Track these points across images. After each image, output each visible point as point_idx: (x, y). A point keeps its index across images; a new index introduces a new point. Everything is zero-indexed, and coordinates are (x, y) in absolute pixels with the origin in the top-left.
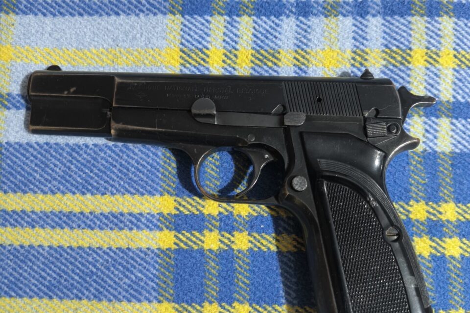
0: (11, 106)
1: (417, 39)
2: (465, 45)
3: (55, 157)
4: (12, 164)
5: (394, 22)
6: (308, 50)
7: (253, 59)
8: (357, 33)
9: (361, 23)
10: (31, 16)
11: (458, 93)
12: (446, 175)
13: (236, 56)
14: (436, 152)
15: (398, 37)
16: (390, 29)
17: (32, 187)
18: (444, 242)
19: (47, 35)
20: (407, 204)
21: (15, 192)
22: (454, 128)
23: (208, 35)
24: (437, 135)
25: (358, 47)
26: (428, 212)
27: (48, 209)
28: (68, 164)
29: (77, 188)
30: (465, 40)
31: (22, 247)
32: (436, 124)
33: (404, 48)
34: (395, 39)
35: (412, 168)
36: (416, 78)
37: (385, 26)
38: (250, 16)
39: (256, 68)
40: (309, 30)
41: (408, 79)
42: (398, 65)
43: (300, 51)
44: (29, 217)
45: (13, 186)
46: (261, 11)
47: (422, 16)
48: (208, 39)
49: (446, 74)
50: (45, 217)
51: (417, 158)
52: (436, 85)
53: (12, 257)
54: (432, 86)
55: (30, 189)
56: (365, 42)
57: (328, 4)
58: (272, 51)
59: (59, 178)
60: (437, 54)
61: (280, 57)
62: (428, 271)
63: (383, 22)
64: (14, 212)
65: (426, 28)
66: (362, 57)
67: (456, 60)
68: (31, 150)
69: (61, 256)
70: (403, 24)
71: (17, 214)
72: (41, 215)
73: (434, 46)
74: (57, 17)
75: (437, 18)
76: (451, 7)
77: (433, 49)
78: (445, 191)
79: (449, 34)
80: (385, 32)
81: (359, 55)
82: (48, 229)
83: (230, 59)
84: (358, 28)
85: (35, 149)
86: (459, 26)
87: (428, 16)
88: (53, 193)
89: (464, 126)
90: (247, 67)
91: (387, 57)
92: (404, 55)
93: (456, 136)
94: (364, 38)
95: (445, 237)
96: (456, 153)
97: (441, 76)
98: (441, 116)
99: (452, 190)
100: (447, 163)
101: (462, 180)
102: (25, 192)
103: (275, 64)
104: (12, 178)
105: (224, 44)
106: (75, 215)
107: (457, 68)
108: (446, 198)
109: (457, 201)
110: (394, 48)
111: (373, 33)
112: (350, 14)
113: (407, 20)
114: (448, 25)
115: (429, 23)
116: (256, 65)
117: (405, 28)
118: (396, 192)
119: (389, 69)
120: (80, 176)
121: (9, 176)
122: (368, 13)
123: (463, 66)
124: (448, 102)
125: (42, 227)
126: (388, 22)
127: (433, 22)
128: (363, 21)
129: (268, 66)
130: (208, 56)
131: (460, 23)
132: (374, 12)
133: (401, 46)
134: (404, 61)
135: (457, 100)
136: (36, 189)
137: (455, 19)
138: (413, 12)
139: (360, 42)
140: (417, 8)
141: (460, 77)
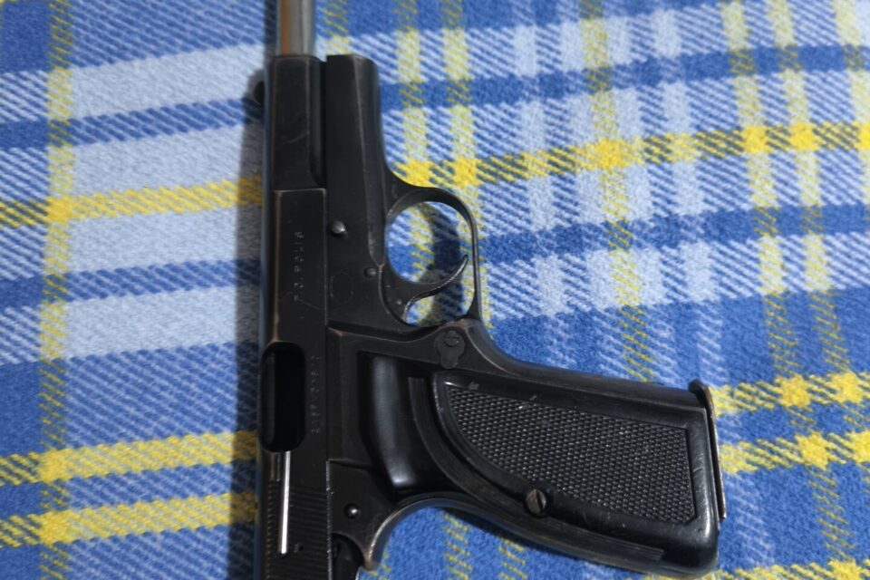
0: (73, 295)
1: (747, 111)
2: (829, 111)
3: (160, 374)
4: (84, 395)
5: (705, 88)
6: (571, 147)
7: (481, 173)
8: (647, 111)
9: (651, 94)
10: (99, 145)
11: (829, 192)
12: (829, 328)
13: (451, 170)
14: (804, 293)
15: (715, 112)
16: (701, 100)
17: (124, 430)
18: (848, 439)
19: (129, 171)
20: (771, 383)
21: (93, 443)
22: (830, 249)
23: (401, 141)
24: (804, 263)
25: (652, 133)
26: (810, 391)
27: (155, 466)
28: (185, 383)
29: (204, 422)
30: (827, 105)
31: (115, 539)
33: (728, 128)
34: (711, 116)
35: (769, 323)
36: (757, 173)
37: (692, 96)
38: (465, 104)
39: (488, 186)
40: (567, 117)
41: (744, 175)
42: (723, 155)
43: (556, 150)
44: (123, 484)
45: (89, 433)
46: (483, 96)
47: (750, 74)
48: (402, 146)
49: (806, 163)
50: (151, 482)
51: (775, 306)
52: (792, 182)
53: (97, 561)
54: (786, 184)
55: (121, 435)
56: (662, 123)
57: (592, 72)
58: (510, 157)
59: (171, 410)
60: (784, 131)
61: (524, 164)
62: (831, 493)
63: (687, 89)
64: (95, 479)
65: (762, 92)
67: (817, 138)
68: (115, 366)
69: (187, 546)
70: (720, 91)
71: (101, 482)
72: (144, 478)
73: (777, 118)
74: (143, 139)
75: (774, 75)
76: (795, 55)
77: (778, 124)
78: (833, 355)
79: (800, 97)
80: (693, 106)
81: (657, 145)
82: (159, 503)
83: (442, 176)
84: (648, 102)
85: (123, 365)
86: (814, 83)
87: (761, 73)
88: (163, 436)
89: (845, 244)
90: (471, 186)
91: (702, 144)
92: (731, 139)
93: (835, 263)
94: (660, 118)
95: (849, 431)
96: (838, 290)
97: (797, 166)
98: (807, 233)
99: (845, 351)
100: (827, 308)
101: (858, 334)
102: (111, 442)
103: (519, 176)
104: (86, 420)
105: (429, 153)
106: (205, 471)
107: (822, 151)
108: (837, 364)
109: (858, 368)
110: (712, 130)
111: (674, 108)
112: (631, 84)
113: (726, 85)
114: (794, 84)
115: (764, 83)
116: (487, 181)
117: (724, 97)
118: (748, 366)
119: (710, 164)
120: (207, 401)
121: (81, 417)
122: (660, 78)
123: (831, 146)
124: (814, 207)
125: (149, 499)
126: (696, 89)
127: (770, 82)
128: (654, 91)
129: (506, 181)
131: (814, 78)
132: (669, 75)
133: (723, 125)
134: (731, 149)
135: (829, 202)
136: (130, 433)
137: (804, 73)
138: (733, 70)
139: (655, 125)
140: (740, 64)
141: (829, 165)
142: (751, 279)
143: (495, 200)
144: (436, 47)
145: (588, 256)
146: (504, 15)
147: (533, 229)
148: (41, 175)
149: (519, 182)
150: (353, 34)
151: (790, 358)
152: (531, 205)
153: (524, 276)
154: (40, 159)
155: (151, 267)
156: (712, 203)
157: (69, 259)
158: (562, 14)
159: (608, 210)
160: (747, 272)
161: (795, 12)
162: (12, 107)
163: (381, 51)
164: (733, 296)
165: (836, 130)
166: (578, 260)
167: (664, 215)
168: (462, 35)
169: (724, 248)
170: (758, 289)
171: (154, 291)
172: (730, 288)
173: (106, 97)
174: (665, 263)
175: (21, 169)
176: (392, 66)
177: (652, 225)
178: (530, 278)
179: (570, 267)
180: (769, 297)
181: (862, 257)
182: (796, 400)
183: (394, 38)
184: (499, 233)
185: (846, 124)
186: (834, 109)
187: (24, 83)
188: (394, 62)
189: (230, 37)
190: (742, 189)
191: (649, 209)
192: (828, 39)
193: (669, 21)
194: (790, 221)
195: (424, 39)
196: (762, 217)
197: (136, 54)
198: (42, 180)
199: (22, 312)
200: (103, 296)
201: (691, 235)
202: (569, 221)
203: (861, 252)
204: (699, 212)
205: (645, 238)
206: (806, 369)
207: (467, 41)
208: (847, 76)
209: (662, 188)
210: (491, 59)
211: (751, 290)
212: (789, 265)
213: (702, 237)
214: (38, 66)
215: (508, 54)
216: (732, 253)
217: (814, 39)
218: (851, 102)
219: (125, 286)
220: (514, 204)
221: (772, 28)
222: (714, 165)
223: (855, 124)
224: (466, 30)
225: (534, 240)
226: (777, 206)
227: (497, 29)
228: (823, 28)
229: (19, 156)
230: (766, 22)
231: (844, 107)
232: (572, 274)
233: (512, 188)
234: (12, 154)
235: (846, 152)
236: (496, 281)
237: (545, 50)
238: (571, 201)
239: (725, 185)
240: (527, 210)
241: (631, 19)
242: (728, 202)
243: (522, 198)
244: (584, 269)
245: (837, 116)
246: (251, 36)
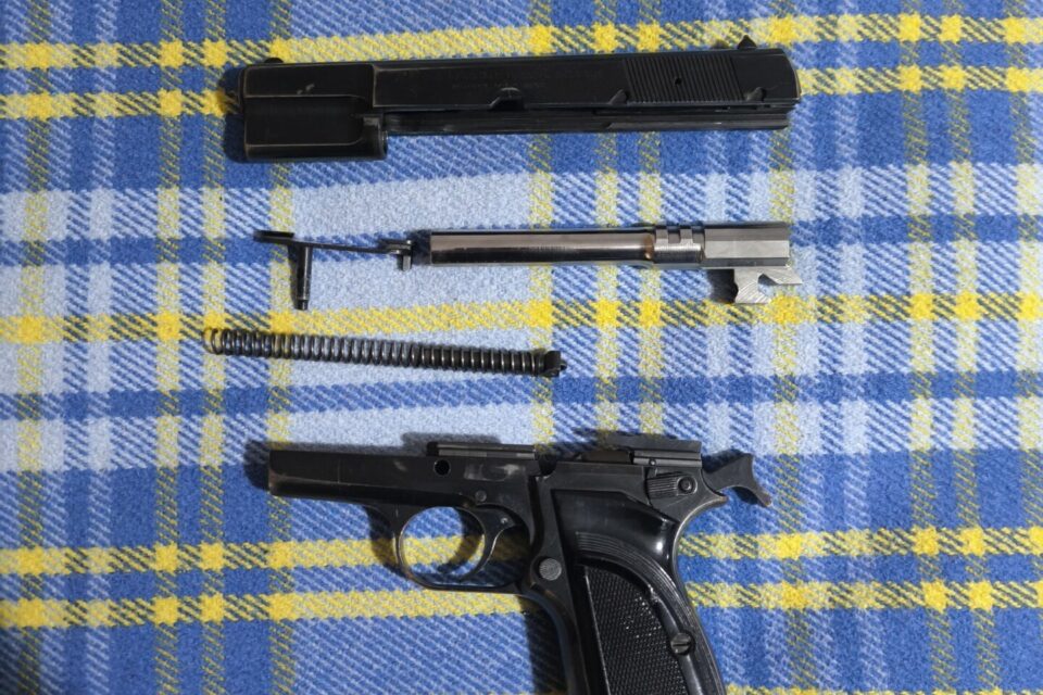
0: (296, 407)
1: (919, 278)
2: (996, 282)
5: (882, 252)
7: (664, 315)
8: (823, 270)
9: (829, 255)
10: (317, 263)
11: (985, 359)
13: (637, 310)
14: (950, 450)
15: (888, 276)
16: (876, 264)
17: (340, 529)
18: (967, 588)
19: (344, 290)
20: (908, 531)
21: (315, 539)
22: (979, 412)
23: (595, 280)
24: (953, 424)
25: (826, 293)
26: (940, 542)
30: (995, 276)
31: (332, 621)
32: (951, 408)
33: (899, 293)
34: (884, 280)
35: (914, 476)
36: (919, 339)
37: (868, 258)
39: (671, 329)
41: (907, 340)
42: (890, 319)
44: (339, 575)
45: (311, 530)
47: (926, 240)
48: (594, 285)
49: (967, 333)
50: (363, 575)
51: (921, 460)
52: (951, 349)
53: (317, 637)
54: (945, 351)
55: (338, 533)
56: (837, 284)
58: (693, 303)
60: (950, 300)
62: (945, 633)
63: (866, 252)
64: (315, 569)
65: (933, 259)
66: (835, 308)
67: (981, 308)
69: (393, 631)
70: (896, 256)
71: (321, 572)
72: (357, 571)
73: (945, 288)
75: (949, 244)
77: (945, 292)
78: (967, 510)
79: (970, 267)
80: (869, 269)
81: (830, 305)
82: (370, 593)
83: (629, 315)
84: (826, 262)
86: (985, 254)
87: (937, 241)
89: (994, 408)
90: (655, 327)
91: (873, 308)
92: (900, 304)
93: (982, 425)
94: (835, 279)
95: (969, 581)
96: (981, 450)
97: (958, 334)
98: (959, 396)
99: (977, 507)
100: (967, 465)
101: (992, 492)
102: (330, 539)
103: (699, 322)
104: (308, 518)
105: (619, 293)
107: (983, 320)
108: (968, 520)
109: (985, 524)
110: (883, 294)
111: (849, 269)
112: (811, 242)
113: (902, 249)
114: (967, 253)
115: (938, 251)
116: (669, 323)
117: (899, 262)
118: (890, 513)
119: (877, 327)
122: (840, 238)
123: (992, 316)
124: (969, 373)
125: (361, 589)
126: (873, 251)
127: (944, 250)
128: (831, 251)
129: (688, 326)
130: (595, 311)
131: (986, 249)
132: (849, 236)
133: (894, 290)
134: (899, 314)
135: (984, 369)
136: (346, 532)
137: (978, 244)
138: (910, 235)
139: (829, 284)
140: (918, 229)
141: (988, 334)
142: (901, 436)
143: (676, 343)
144: (631, 190)
145: (755, 407)
146: (698, 161)
147: (708, 375)
148: (264, 289)
149: (699, 327)
150: (556, 171)
151: (927, 511)
152: (709, 352)
153: (696, 418)
154: (264, 274)
155: (363, 385)
156: (874, 365)
157: (291, 374)
158: (755, 163)
159: (778, 365)
160: (898, 429)
161: (979, 179)
162: (240, 224)
163: (582, 190)
164: (883, 450)
165: (999, 300)
166: (745, 410)
167: (829, 372)
168: (658, 179)
169: (881, 407)
170: (907, 445)
171: (366, 407)
172: (881, 444)
173: (325, 220)
174: (825, 417)
175: (246, 283)
176: (591, 206)
177: (817, 381)
178: (701, 421)
179: (738, 415)
180: (916, 452)
181: (1006, 421)
182: (926, 549)
183: (594, 178)
184: (677, 375)
185: (1011, 294)
186: (1001, 280)
187: (248, 200)
188: (593, 203)
189: (440, 169)
190: (903, 353)
191: (815, 366)
192: (1006, 208)
193: (855, 180)
194: (944, 385)
195: (621, 182)
196: (919, 381)
197: (352, 179)
198: (264, 294)
199: (251, 418)
200: (322, 410)
201: (853, 393)
202: (742, 371)
203: (1006, 416)
204: (861, 372)
205: (811, 392)
206: (940, 522)
207: (662, 186)
208: (1018, 247)
209: (830, 347)
210: (683, 206)
211: (900, 445)
212: (938, 425)
213: (862, 395)
214: (261, 184)
215: (699, 201)
216: (888, 412)
217: (993, 208)
218: (1019, 273)
219: (341, 401)
220: (693, 349)
221: (953, 195)
222: (881, 329)
223: (1018, 294)
224: (662, 175)
225: (708, 386)
226: (934, 371)
227: (691, 175)
228: (1003, 196)
229: (245, 272)
230: (949, 188)
231: (1011, 278)
232: (740, 422)
233: (692, 334)
234: (238, 268)
235: (1006, 321)
236: (670, 420)
237: (734, 200)
238: (746, 352)
239: (888, 348)
240: (704, 356)
241: (819, 174)
242: (890, 365)
243: (700, 344)
244: (750, 418)
245: (1003, 287)
246: (460, 169)
